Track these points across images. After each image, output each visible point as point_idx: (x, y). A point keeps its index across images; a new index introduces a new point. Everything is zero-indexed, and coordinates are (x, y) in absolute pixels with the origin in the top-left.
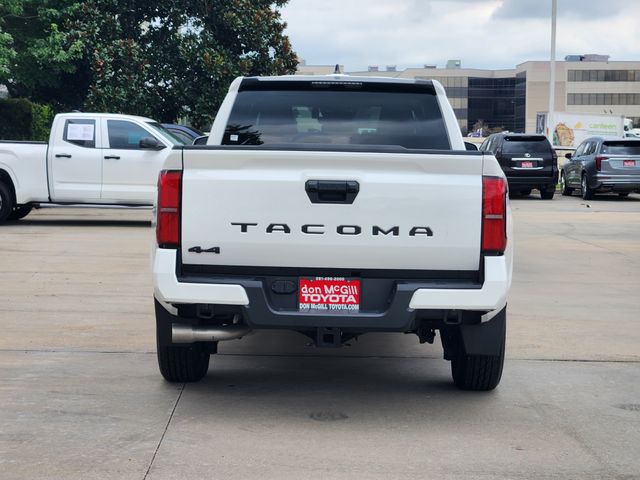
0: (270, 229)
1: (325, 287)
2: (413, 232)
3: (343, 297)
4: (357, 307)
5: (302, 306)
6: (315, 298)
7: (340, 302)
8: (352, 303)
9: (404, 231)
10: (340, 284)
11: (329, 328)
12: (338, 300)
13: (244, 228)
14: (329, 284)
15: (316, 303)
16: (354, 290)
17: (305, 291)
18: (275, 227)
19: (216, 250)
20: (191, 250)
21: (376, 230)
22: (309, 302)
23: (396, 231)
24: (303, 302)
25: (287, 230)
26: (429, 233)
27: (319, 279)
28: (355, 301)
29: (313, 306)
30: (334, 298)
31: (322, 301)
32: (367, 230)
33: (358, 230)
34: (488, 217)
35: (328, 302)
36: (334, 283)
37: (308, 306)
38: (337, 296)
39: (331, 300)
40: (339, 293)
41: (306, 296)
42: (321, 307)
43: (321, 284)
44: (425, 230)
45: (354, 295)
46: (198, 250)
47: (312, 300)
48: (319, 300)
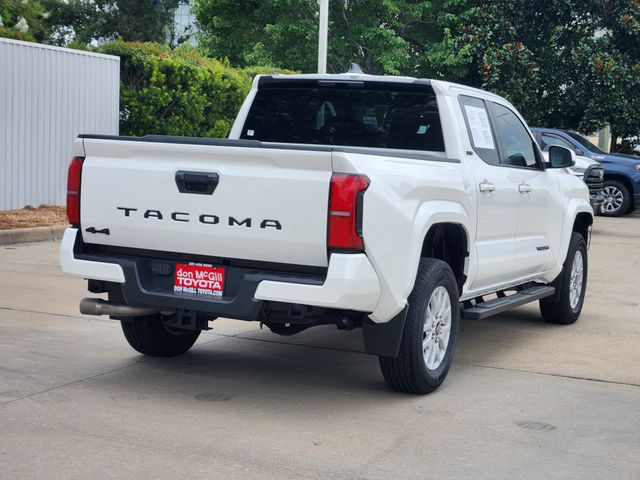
0: (147, 215)
1: (197, 272)
2: (263, 225)
3: (211, 283)
4: (220, 293)
5: (176, 288)
6: (188, 282)
7: (208, 288)
8: (217, 289)
9: (256, 223)
10: (209, 270)
11: (187, 311)
12: (206, 286)
13: (127, 212)
14: (200, 269)
15: (188, 287)
16: (220, 277)
17: (181, 275)
18: (151, 213)
19: (106, 231)
20: (88, 230)
21: (232, 221)
22: (183, 285)
23: (248, 222)
24: (178, 285)
25: (160, 216)
26: (278, 226)
27: (191, 264)
28: (219, 288)
29: (185, 289)
30: (203, 283)
31: (193, 286)
32: (223, 221)
33: (216, 220)
34: (334, 213)
35: (198, 286)
36: (204, 269)
37: (180, 289)
38: (205, 281)
39: (200, 285)
40: (207, 279)
41: (181, 279)
42: (191, 290)
43: (193, 269)
44: (274, 224)
45: (220, 282)
46: (92, 230)
47: (185, 283)
48: (190, 284)
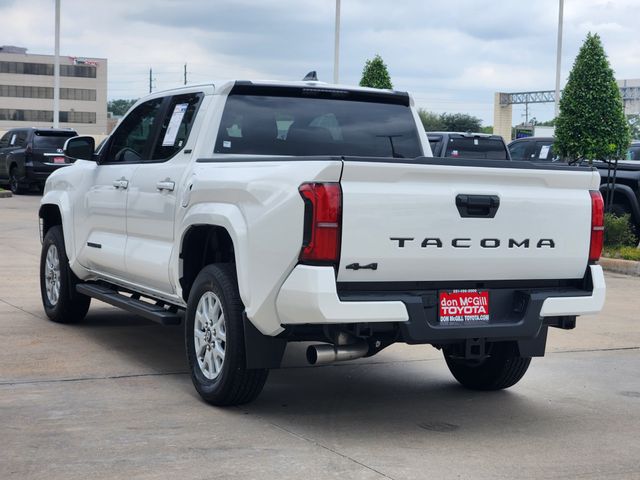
0: (424, 244)
1: (461, 299)
2: (540, 245)
3: (475, 308)
4: (487, 317)
5: (442, 319)
6: (453, 310)
7: (473, 314)
8: (482, 313)
9: (533, 243)
10: (473, 295)
11: (475, 340)
12: (471, 311)
13: (402, 243)
14: (464, 296)
15: (454, 316)
16: (484, 300)
17: (445, 304)
18: (429, 242)
19: (374, 267)
20: (348, 267)
21: (512, 243)
22: (448, 314)
23: (526, 243)
24: (443, 315)
25: (439, 244)
26: (552, 244)
27: (455, 291)
28: (484, 311)
29: (452, 319)
30: (468, 310)
31: (458, 314)
32: (504, 243)
33: (497, 243)
34: (595, 228)
35: (463, 314)
36: (468, 295)
37: (447, 318)
38: (471, 308)
39: (465, 312)
40: (472, 305)
41: (445, 309)
42: (458, 319)
43: (456, 297)
44: (549, 242)
45: (485, 306)
46: (356, 267)
47: (450, 313)
48: (455, 312)
